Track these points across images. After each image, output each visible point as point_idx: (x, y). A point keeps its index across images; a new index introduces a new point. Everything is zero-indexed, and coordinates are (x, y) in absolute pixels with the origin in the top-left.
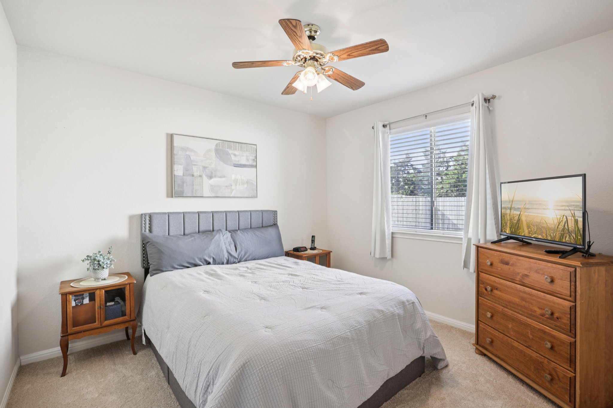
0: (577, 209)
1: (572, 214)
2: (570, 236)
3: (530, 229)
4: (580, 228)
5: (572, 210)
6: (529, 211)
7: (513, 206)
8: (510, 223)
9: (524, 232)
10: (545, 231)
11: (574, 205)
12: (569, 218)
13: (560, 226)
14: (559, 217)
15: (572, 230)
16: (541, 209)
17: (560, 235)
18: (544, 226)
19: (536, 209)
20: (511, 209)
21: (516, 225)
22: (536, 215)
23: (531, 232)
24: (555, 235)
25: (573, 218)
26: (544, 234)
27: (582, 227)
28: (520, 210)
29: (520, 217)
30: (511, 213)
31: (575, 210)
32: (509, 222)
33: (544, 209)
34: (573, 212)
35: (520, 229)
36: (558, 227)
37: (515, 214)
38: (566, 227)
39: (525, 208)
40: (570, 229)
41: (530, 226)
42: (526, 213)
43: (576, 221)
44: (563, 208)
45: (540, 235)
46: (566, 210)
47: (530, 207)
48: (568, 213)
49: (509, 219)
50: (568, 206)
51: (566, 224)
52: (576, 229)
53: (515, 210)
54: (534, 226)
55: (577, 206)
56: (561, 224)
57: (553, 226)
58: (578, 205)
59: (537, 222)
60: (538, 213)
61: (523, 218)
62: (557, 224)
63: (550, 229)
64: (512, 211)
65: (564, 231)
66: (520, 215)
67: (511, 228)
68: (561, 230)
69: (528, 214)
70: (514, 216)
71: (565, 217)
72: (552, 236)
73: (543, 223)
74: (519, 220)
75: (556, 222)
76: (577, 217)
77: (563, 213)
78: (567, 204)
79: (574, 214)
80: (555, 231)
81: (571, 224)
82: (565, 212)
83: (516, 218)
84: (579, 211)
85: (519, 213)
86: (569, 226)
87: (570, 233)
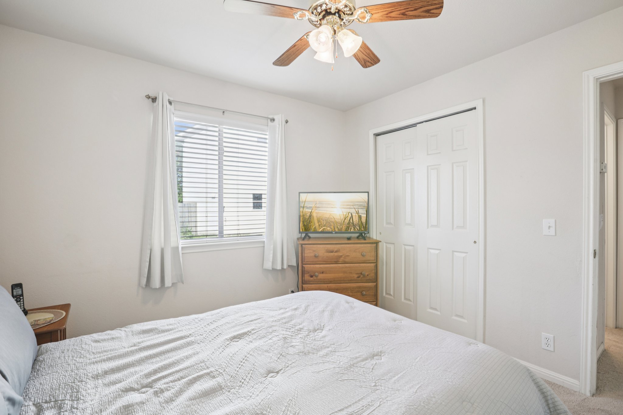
0: (361, 208)
1: (356, 212)
2: (354, 228)
3: (320, 223)
4: (363, 222)
5: (356, 208)
6: (319, 209)
7: (305, 206)
8: (303, 219)
9: (315, 225)
10: (333, 225)
11: (358, 205)
12: (354, 215)
13: (345, 221)
14: (345, 214)
15: (357, 224)
16: (329, 207)
17: (346, 227)
18: (332, 220)
19: (325, 207)
20: (303, 208)
21: (308, 220)
22: (325, 212)
23: (321, 225)
24: (342, 227)
25: (357, 214)
26: (332, 227)
27: (365, 221)
28: (312, 208)
29: (311, 213)
30: (304, 210)
31: (358, 208)
32: (302, 217)
33: (332, 207)
34: (357, 210)
35: (311, 223)
36: (344, 221)
37: (307, 212)
38: (351, 221)
39: (316, 207)
40: (355, 223)
41: (320, 221)
42: (316, 211)
43: (360, 217)
44: (349, 207)
45: (329, 227)
46: (351, 208)
47: (320, 206)
48: (353, 211)
49: (302, 215)
50: (353, 205)
51: (351, 219)
52: (360, 223)
53: (307, 208)
54: (323, 220)
55: (360, 205)
56: (347, 219)
57: (340, 221)
58: (362, 205)
59: (326, 217)
60: (326, 211)
61: (314, 215)
62: (344, 219)
63: (337, 222)
64: (305, 209)
65: (349, 224)
66: (312, 213)
67: (303, 222)
68: (346, 223)
69: (318, 211)
70: (307, 213)
71: (350, 214)
72: (339, 228)
73: (331, 219)
74: (310, 216)
75: (342, 217)
76: (361, 214)
77: (348, 210)
78: (352, 204)
79: (358, 212)
80: (341, 224)
81: (356, 219)
82: (350, 210)
83: (308, 214)
84: (362, 209)
85: (311, 211)
86: (354, 221)
87: (354, 226)
